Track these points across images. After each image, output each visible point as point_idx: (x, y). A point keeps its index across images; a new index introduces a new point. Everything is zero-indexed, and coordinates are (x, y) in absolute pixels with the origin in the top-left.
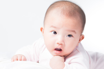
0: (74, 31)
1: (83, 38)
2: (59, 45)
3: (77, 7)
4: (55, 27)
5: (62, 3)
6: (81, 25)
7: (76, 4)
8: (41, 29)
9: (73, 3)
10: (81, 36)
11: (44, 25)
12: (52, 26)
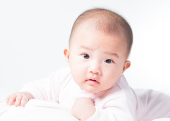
0: (116, 55)
1: (129, 65)
2: (93, 76)
3: (119, 19)
4: (87, 48)
5: (97, 12)
6: (126, 45)
7: (117, 13)
8: (65, 52)
9: (114, 13)
10: (126, 63)
11: (70, 45)
12: (83, 47)
